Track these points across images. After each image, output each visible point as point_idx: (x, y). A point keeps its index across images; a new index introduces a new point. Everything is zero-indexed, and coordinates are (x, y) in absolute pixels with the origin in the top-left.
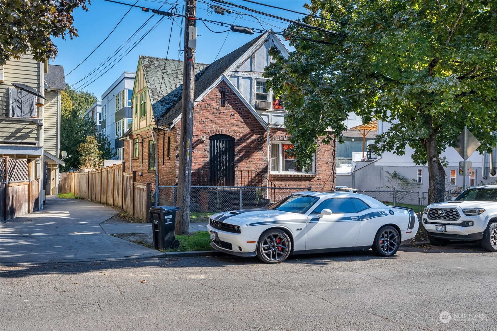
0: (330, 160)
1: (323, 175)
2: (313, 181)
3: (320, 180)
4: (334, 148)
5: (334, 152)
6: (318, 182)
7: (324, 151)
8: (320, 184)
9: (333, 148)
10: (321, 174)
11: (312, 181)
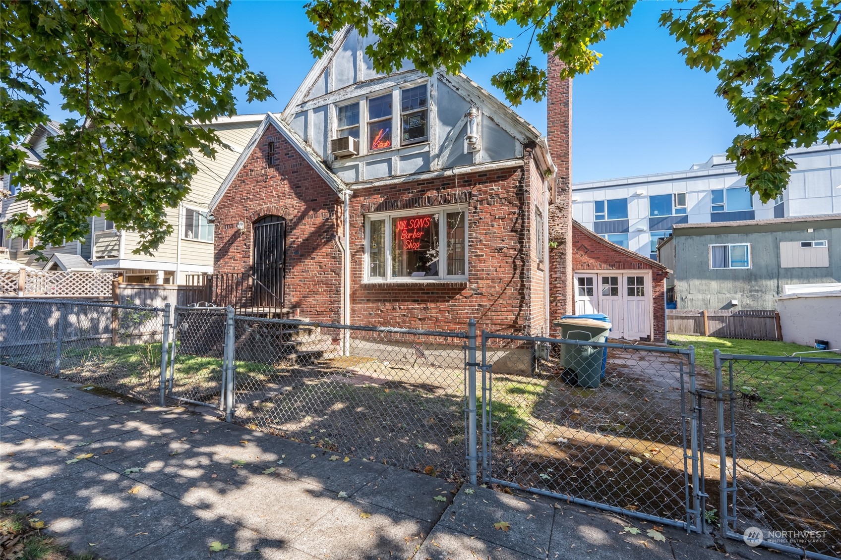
0: (510, 243)
1: (489, 282)
2: (461, 297)
3: (481, 294)
4: (520, 208)
5: (520, 221)
6: (476, 300)
7: (492, 221)
8: (480, 305)
9: (517, 210)
10: (482, 279)
11: (458, 297)
